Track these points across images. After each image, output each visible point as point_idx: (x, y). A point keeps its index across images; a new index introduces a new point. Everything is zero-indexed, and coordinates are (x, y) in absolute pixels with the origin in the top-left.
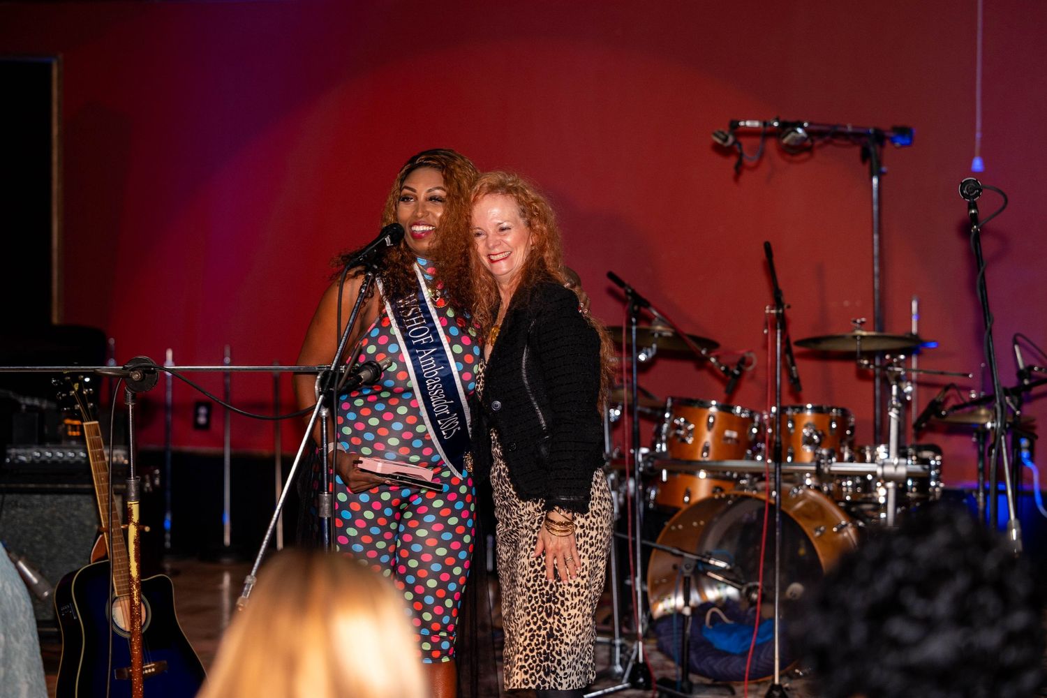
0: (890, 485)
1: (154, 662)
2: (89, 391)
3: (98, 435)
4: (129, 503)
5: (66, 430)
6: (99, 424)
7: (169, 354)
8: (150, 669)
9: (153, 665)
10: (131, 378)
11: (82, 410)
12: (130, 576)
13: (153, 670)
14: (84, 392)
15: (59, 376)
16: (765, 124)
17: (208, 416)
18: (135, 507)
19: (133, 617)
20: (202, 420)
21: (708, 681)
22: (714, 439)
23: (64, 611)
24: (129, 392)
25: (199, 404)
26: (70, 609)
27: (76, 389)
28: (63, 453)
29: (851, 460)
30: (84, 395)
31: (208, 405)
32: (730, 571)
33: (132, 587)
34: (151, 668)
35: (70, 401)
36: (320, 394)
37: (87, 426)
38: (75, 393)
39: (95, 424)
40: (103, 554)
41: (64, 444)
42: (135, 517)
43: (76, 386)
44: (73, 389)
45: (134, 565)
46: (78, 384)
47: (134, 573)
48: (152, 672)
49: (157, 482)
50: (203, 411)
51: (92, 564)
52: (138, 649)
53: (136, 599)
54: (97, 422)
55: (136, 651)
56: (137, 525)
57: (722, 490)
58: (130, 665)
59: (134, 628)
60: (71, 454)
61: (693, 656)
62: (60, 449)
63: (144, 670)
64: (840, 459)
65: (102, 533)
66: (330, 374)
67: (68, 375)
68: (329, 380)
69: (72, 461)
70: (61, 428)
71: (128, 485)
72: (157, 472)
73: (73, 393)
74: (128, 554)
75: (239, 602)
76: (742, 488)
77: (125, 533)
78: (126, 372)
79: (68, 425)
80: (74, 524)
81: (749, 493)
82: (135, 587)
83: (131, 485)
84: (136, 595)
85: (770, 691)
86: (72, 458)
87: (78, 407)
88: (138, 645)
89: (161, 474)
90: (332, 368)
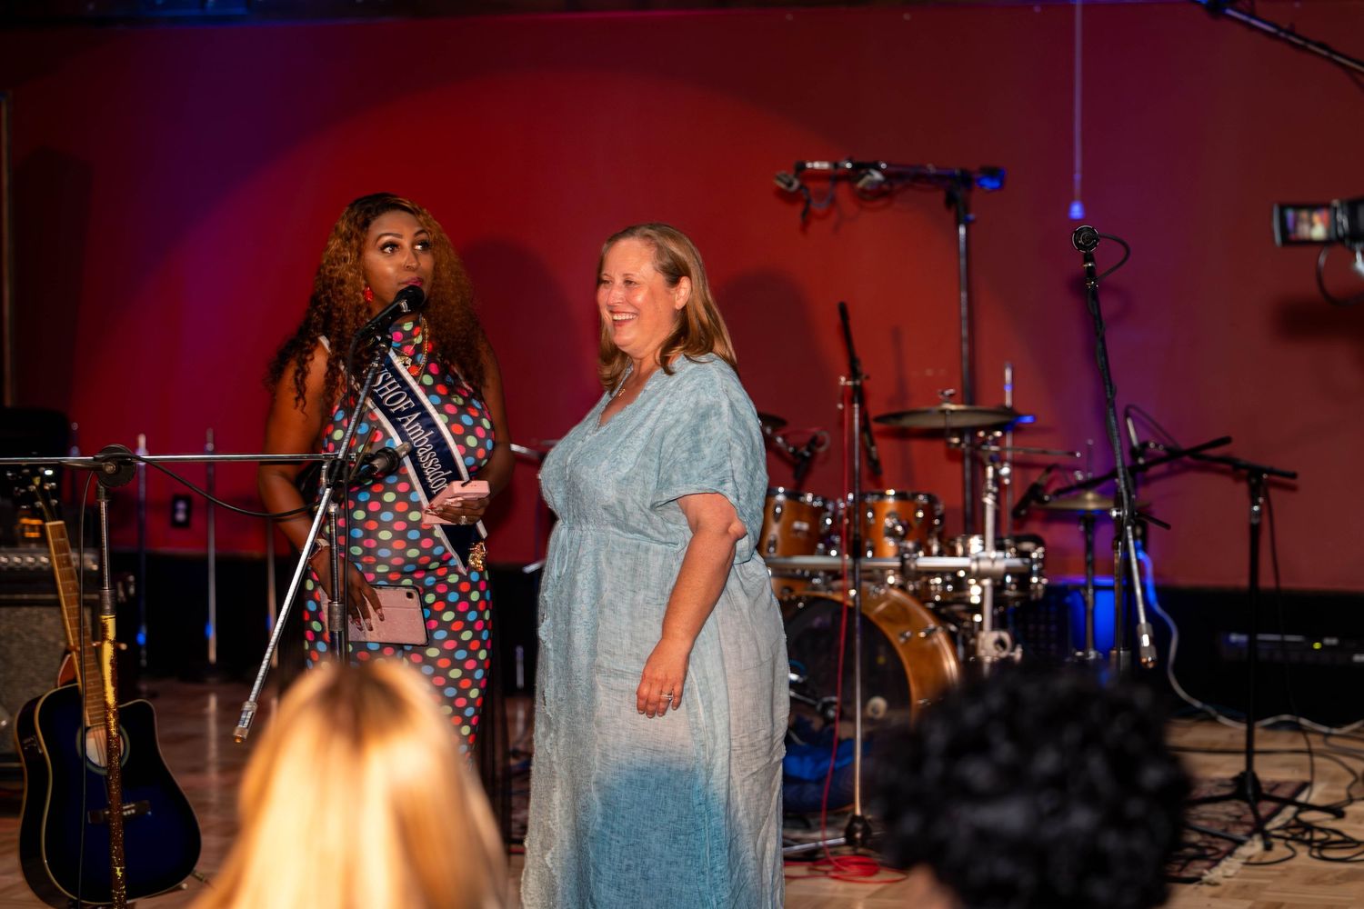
0: (987, 582)
1: (133, 802)
2: (51, 485)
3: (65, 537)
4: (102, 617)
5: (23, 531)
6: (66, 524)
7: (142, 440)
9: (133, 805)
10: (104, 470)
11: (44, 508)
12: (106, 704)
13: (133, 811)
14: (46, 488)
15: (16, 468)
16: (836, 165)
17: (188, 512)
18: (110, 622)
19: (110, 752)
20: (181, 517)
22: (781, 532)
23: (26, 743)
24: (101, 487)
25: (177, 499)
26: (34, 741)
27: (37, 483)
28: (21, 559)
29: (940, 554)
30: (46, 490)
31: (188, 500)
32: (803, 685)
33: (108, 715)
34: (129, 809)
35: (30, 498)
36: (328, 486)
37: (51, 526)
38: (35, 488)
39: (59, 525)
40: (71, 677)
41: (22, 547)
42: (111, 634)
43: (37, 481)
44: (33, 484)
45: (110, 690)
46: (38, 478)
47: (111, 699)
48: (132, 814)
49: (132, 590)
50: (181, 506)
51: (59, 688)
52: (117, 788)
53: (113, 730)
54: (60, 522)
55: (115, 790)
56: (113, 643)
57: (791, 590)
58: (107, 806)
59: (111, 762)
60: (30, 560)
62: (19, 554)
63: (123, 811)
64: (928, 554)
65: (71, 652)
66: (338, 463)
67: (27, 467)
68: (336, 470)
69: (32, 568)
70: (17, 528)
71: (101, 596)
72: (131, 578)
73: (33, 488)
74: (103, 677)
75: (237, 733)
76: (815, 588)
77: (98, 652)
78: (97, 463)
79: (24, 525)
80: (35, 641)
81: (822, 594)
82: (111, 716)
83: (105, 595)
84: (113, 725)
85: (851, 824)
86: (32, 564)
87: (39, 504)
88: (116, 784)
89: (136, 580)
90: (341, 456)
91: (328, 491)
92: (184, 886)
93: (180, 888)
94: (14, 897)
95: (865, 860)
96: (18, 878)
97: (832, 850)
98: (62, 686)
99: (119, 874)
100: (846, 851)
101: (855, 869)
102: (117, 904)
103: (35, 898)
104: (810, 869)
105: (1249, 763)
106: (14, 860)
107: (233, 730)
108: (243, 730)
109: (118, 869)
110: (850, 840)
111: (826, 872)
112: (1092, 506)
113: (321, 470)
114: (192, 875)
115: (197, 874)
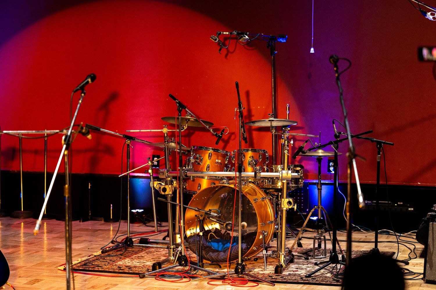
0: (284, 181)
16: (231, 33)
21: (210, 262)
22: (211, 163)
29: (267, 171)
32: (219, 217)
36: (64, 144)
57: (214, 184)
61: (204, 252)
64: (264, 171)
66: (68, 136)
68: (68, 139)
75: (34, 231)
76: (223, 183)
81: (226, 185)
85: (237, 266)
90: (69, 134)
91: (65, 146)
93: (2, 288)
95: (242, 279)
97: (231, 275)
100: (235, 275)
101: (239, 282)
104: (223, 282)
105: (376, 246)
108: (37, 231)
110: (237, 272)
111: (229, 283)
112: (321, 154)
113: (62, 138)
114: (6, 284)
115: (8, 283)
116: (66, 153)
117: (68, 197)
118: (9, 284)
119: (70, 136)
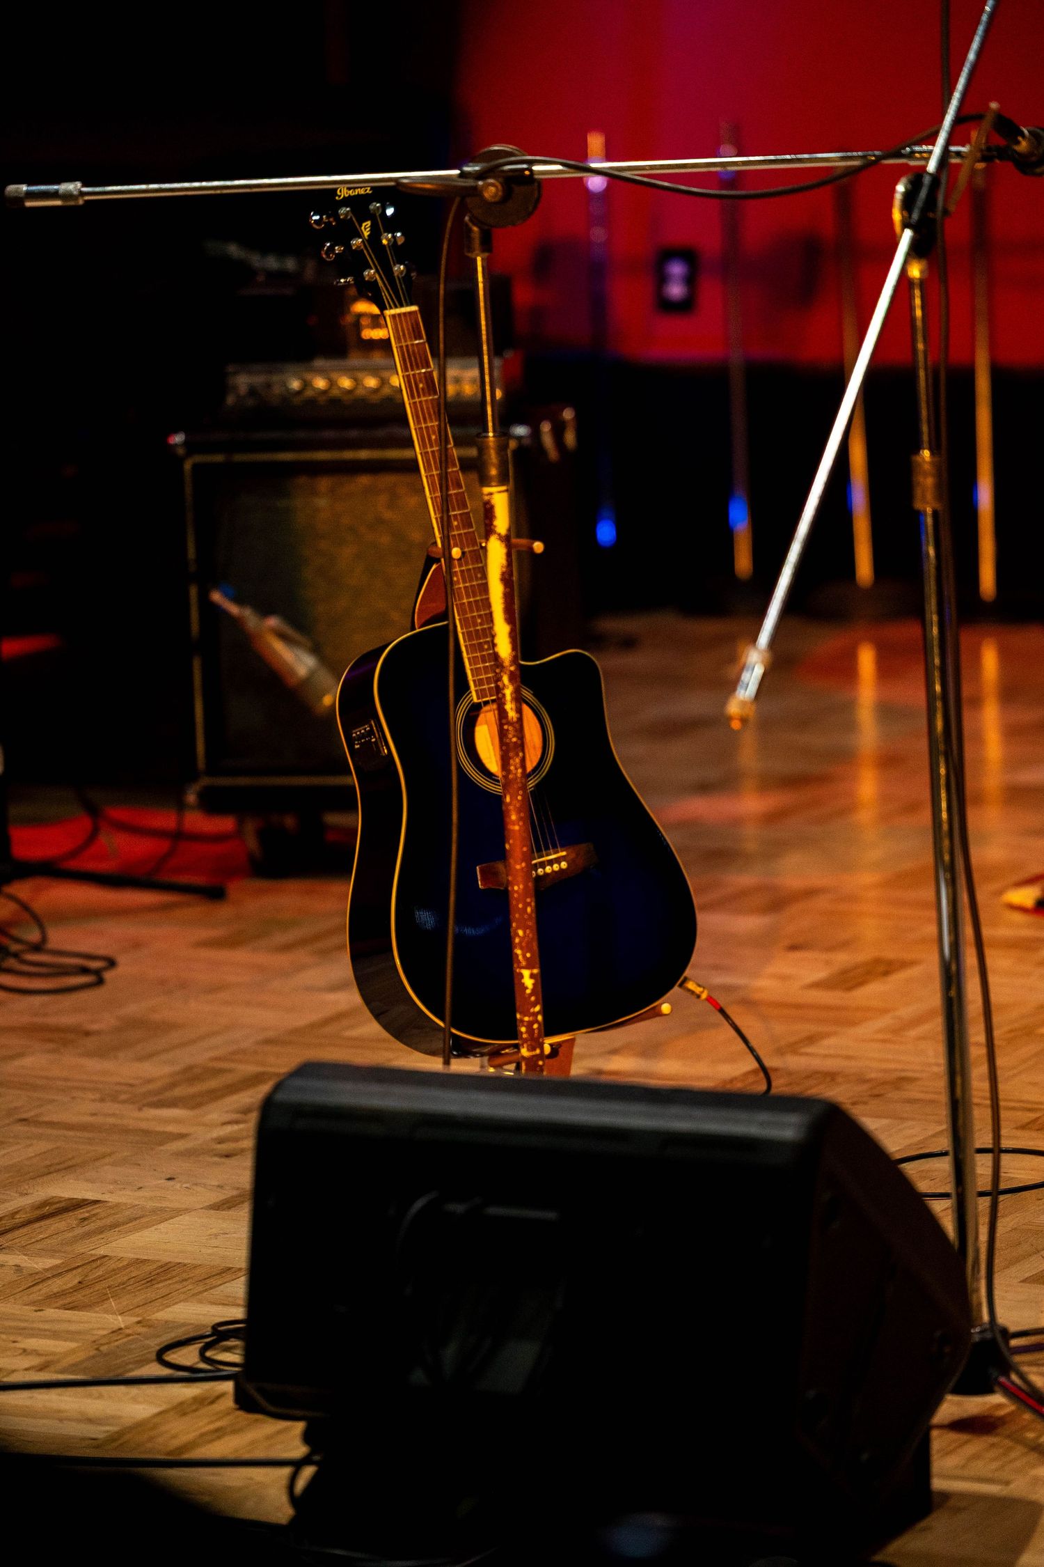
1: (564, 846)
2: (394, 237)
3: (421, 338)
4: (486, 490)
5: (357, 327)
6: (421, 310)
8: (556, 862)
9: (564, 853)
10: (481, 196)
11: (380, 283)
12: (496, 656)
13: (564, 865)
14: (385, 242)
15: (325, 199)
17: (690, 280)
18: (500, 499)
19: (510, 747)
20: (676, 290)
23: (359, 738)
24: (475, 229)
25: (668, 254)
26: (371, 733)
27: (366, 234)
28: (356, 380)
30: (384, 246)
31: (688, 256)
33: (499, 679)
34: (558, 861)
35: (353, 263)
36: (905, 225)
37: (394, 316)
38: (363, 242)
39: (410, 313)
40: (438, 607)
41: (355, 360)
42: (502, 522)
43: (366, 228)
44: (360, 235)
45: (502, 630)
46: (369, 223)
47: (504, 648)
48: (561, 870)
49: (570, 438)
50: (677, 269)
51: (417, 630)
52: (521, 819)
53: (510, 707)
54: (414, 308)
55: (515, 822)
56: (506, 540)
58: (502, 855)
59: (509, 772)
60: (371, 382)
62: (351, 372)
63: (536, 867)
65: (438, 561)
66: (927, 180)
67: (347, 201)
68: (923, 193)
69: (375, 398)
70: (349, 319)
71: (482, 450)
72: (568, 414)
73: (356, 242)
74: (487, 604)
75: (733, 708)
77: (480, 556)
78: (470, 183)
79: (360, 315)
80: (385, 540)
82: (505, 679)
83: (488, 447)
84: (508, 697)
86: (376, 391)
87: (370, 273)
88: (519, 811)
89: (578, 417)
90: (932, 166)
91: (907, 235)
92: (666, 1008)
93: (657, 1013)
94: (349, 1033)
96: (353, 998)
98: (419, 628)
99: (528, 982)
102: (525, 1041)
103: (385, 1034)
106: (343, 967)
107: (724, 703)
108: (744, 703)
109: (526, 973)
113: (893, 191)
114: (676, 989)
115: (691, 985)
116: (915, 272)
117: (935, 514)
118: (698, 990)
119: (936, 178)
